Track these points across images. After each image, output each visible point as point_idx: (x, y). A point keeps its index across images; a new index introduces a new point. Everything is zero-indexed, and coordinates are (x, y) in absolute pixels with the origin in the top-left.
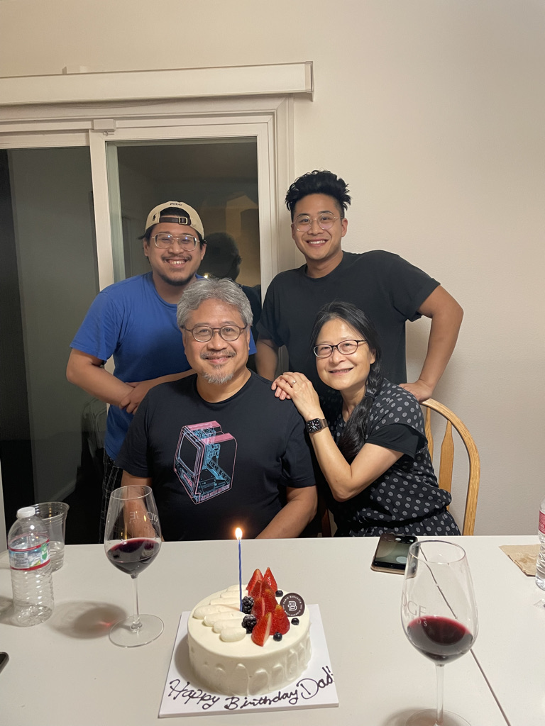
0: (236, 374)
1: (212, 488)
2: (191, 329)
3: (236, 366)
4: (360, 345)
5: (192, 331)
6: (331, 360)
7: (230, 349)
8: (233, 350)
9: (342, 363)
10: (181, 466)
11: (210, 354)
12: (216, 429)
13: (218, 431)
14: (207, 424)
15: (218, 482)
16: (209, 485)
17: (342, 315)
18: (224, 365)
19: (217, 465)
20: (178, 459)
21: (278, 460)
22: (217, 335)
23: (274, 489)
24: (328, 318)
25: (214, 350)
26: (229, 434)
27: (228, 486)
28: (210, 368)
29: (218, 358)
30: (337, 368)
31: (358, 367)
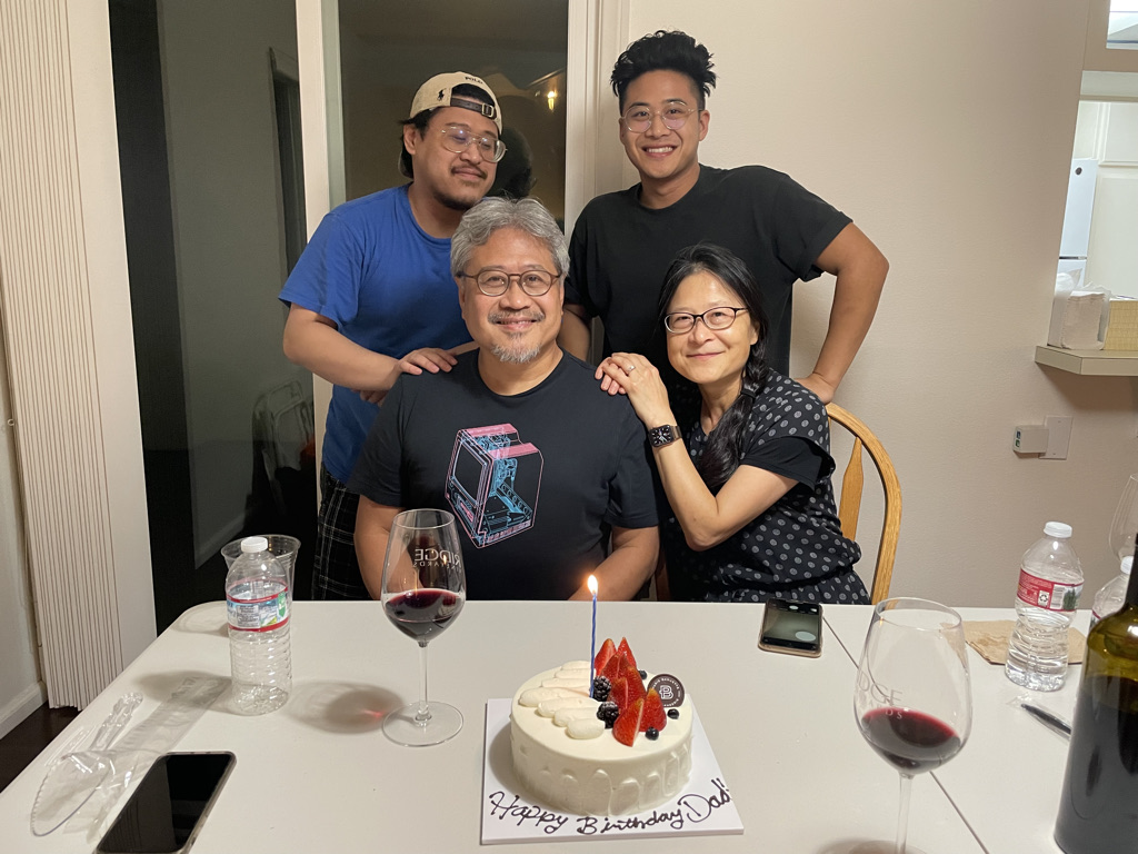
0: (544, 349)
1: (504, 524)
2: (474, 274)
3: (543, 337)
4: (740, 315)
5: (476, 277)
6: (692, 338)
7: (534, 309)
8: (539, 311)
9: (709, 343)
10: (457, 490)
11: (503, 315)
12: (511, 436)
13: (514, 440)
14: (496, 428)
15: (513, 516)
16: (500, 520)
17: (712, 265)
18: (526, 333)
19: (511, 490)
20: (453, 479)
21: (604, 487)
22: (516, 286)
23: (597, 531)
24: (690, 271)
25: (511, 310)
26: (530, 444)
27: (528, 523)
28: (504, 337)
29: (517, 322)
30: (701, 351)
31: (733, 350)
